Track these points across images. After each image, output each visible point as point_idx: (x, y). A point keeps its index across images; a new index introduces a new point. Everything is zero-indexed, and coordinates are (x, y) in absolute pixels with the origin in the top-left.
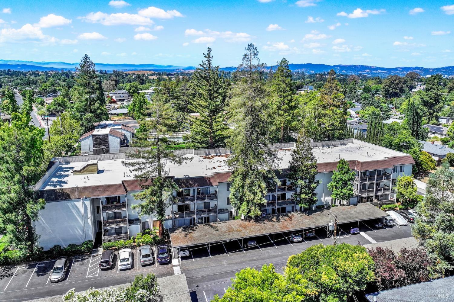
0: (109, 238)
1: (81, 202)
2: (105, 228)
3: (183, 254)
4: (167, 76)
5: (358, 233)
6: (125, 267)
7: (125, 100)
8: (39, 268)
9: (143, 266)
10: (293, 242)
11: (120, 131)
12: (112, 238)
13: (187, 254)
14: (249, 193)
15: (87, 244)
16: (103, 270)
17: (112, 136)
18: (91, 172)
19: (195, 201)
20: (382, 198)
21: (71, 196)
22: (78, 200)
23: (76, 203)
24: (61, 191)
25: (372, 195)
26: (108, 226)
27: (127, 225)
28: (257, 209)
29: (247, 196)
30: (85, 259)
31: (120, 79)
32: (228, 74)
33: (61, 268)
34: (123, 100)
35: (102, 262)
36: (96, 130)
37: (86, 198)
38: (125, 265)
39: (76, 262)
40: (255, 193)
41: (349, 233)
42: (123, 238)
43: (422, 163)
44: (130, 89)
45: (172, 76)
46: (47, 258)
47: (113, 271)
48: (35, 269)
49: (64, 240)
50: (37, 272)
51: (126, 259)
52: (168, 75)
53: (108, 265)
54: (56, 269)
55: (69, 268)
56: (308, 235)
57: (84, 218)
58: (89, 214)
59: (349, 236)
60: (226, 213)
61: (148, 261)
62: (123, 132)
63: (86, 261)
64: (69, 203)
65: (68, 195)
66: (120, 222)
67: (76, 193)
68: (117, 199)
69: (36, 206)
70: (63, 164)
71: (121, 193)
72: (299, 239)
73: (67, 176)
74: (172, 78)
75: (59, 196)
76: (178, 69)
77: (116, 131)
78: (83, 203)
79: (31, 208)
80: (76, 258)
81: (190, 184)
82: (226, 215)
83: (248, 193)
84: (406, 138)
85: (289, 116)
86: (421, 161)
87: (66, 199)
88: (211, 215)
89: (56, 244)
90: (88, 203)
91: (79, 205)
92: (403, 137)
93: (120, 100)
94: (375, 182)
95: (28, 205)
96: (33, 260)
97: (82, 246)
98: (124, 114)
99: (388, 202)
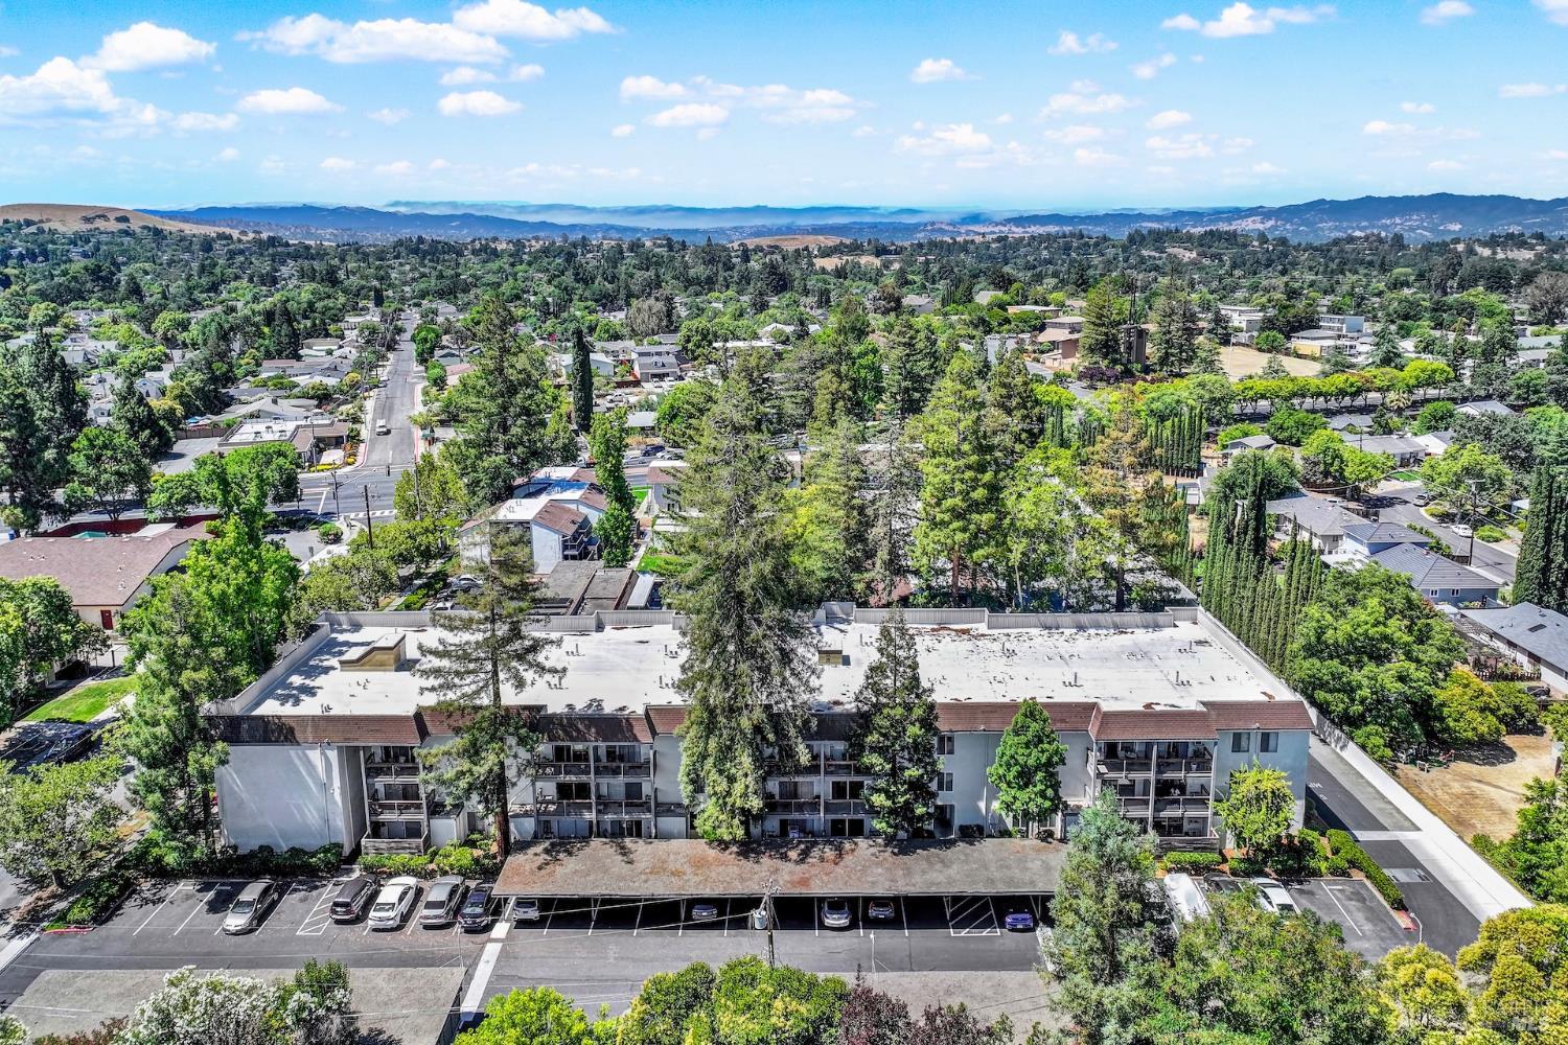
0: (376, 845)
1: (319, 752)
2: (374, 819)
3: (524, 914)
4: (877, 256)
5: (1029, 930)
6: (381, 925)
7: (668, 375)
8: (218, 893)
9: (427, 927)
10: (822, 926)
11: (573, 507)
12: (383, 846)
13: (533, 914)
15: (326, 850)
16: (338, 922)
17: (541, 525)
18: (381, 666)
19: (592, 776)
20: (1193, 825)
21: (298, 735)
22: (312, 745)
23: (307, 752)
26: (381, 813)
27: (422, 817)
28: (736, 821)
30: (316, 888)
31: (716, 274)
32: (1097, 245)
33: (249, 904)
34: (661, 377)
35: (336, 904)
36: (511, 502)
37: (329, 744)
38: (385, 919)
39: (295, 890)
41: (1002, 925)
43: (1446, 710)
44: (688, 341)
45: (891, 257)
46: (238, 872)
47: (358, 927)
48: (211, 895)
49: (284, 835)
50: (209, 903)
51: (388, 905)
52: (880, 251)
53: (347, 913)
54: (239, 904)
55: (274, 904)
56: (872, 913)
57: (325, 787)
58: (337, 783)
59: (998, 932)
60: (680, 815)
61: (436, 917)
62: (584, 510)
63: (315, 893)
64: (292, 752)
65: (291, 730)
66: (407, 807)
67: (309, 729)
68: (405, 752)
69: (206, 759)
70: (341, 632)
71: (411, 739)
72: (842, 920)
73: (327, 670)
74: (891, 262)
75: (273, 732)
76: (933, 224)
77: (564, 509)
78: (323, 753)
79: (196, 762)
80: (301, 883)
81: (578, 731)
82: (677, 823)
83: (714, 776)
84: (1374, 626)
85: (964, 530)
86: (1443, 705)
87: (286, 738)
88: (646, 817)
89: (263, 842)
90: (333, 755)
91: (315, 755)
92: (1363, 618)
93: (654, 376)
94: (1152, 775)
95: (192, 756)
96: (213, 873)
97: (313, 855)
98: (643, 429)
99: (1191, 842)
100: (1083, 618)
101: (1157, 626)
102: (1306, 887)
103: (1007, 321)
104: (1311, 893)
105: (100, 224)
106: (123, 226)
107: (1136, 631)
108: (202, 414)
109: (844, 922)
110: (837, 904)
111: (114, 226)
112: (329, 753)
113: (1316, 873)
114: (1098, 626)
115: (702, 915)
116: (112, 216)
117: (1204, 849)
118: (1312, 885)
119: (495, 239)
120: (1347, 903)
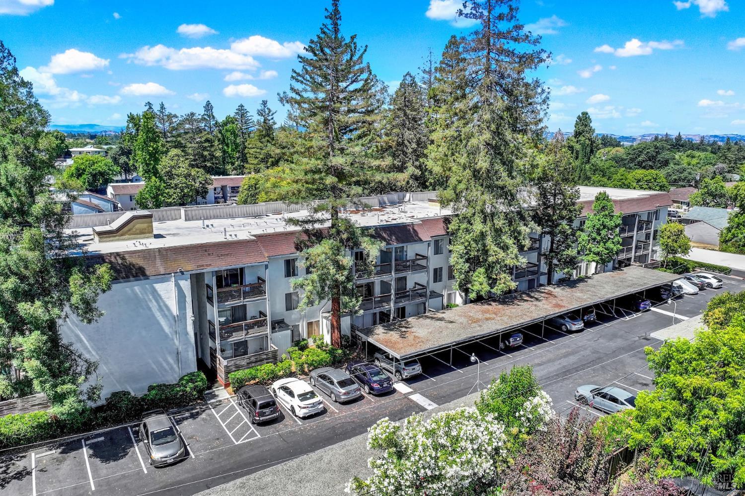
0: (238, 363)
1: (171, 284)
2: (223, 343)
3: (411, 371)
5: (649, 310)
6: (313, 411)
8: (93, 447)
9: (347, 403)
13: (418, 369)
14: (496, 249)
19: (393, 273)
21: (146, 268)
22: (163, 277)
23: (158, 286)
24: (120, 261)
25: (629, 256)
26: (229, 337)
27: (268, 331)
29: (494, 254)
37: (182, 273)
38: (314, 405)
40: (505, 248)
41: (638, 310)
42: (267, 359)
46: (105, 422)
48: (86, 450)
50: (93, 456)
51: (307, 394)
53: (272, 412)
59: (639, 314)
60: (439, 296)
61: (355, 391)
66: (252, 326)
67: (158, 262)
71: (258, 260)
72: (580, 325)
81: (384, 238)
82: (439, 301)
83: (494, 248)
90: (186, 285)
94: (635, 233)
112: (181, 283)
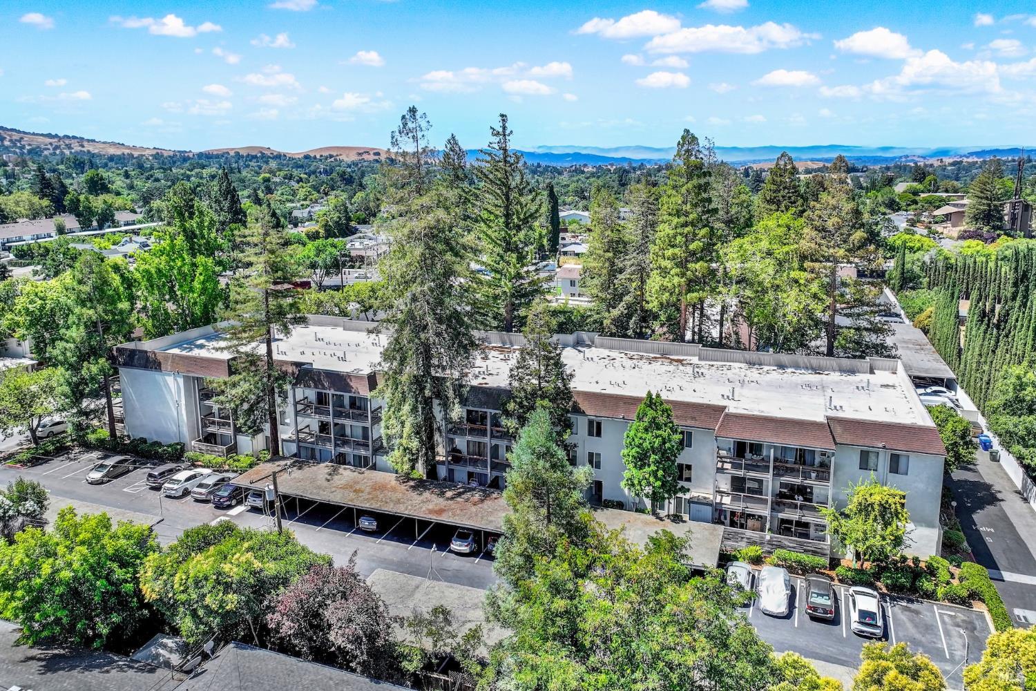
0: (200, 447)
2: (205, 430)
6: (169, 493)
9: (196, 500)
15: (170, 446)
16: (151, 488)
20: (820, 534)
21: (163, 365)
26: (209, 426)
27: (231, 433)
33: (107, 467)
35: (150, 475)
37: (178, 373)
42: (218, 452)
47: (156, 492)
49: (156, 433)
53: (154, 482)
54: (102, 466)
57: (177, 403)
58: (183, 401)
61: (203, 494)
65: (160, 363)
66: (224, 424)
69: (93, 368)
71: (223, 376)
75: (151, 362)
78: (175, 379)
90: (181, 381)
94: (770, 477)
95: (85, 364)
96: (110, 449)
97: (163, 447)
99: (801, 544)
100: (784, 357)
101: (852, 372)
102: (915, 606)
103: (915, 202)
104: (917, 612)
105: (365, 157)
106: (377, 157)
107: (832, 373)
108: (336, 237)
109: (465, 549)
110: (463, 534)
111: (372, 157)
112: (179, 379)
113: (931, 596)
114: (797, 367)
115: (365, 523)
116: (372, 153)
117: (814, 553)
118: (923, 607)
119: (585, 166)
120: (950, 628)
